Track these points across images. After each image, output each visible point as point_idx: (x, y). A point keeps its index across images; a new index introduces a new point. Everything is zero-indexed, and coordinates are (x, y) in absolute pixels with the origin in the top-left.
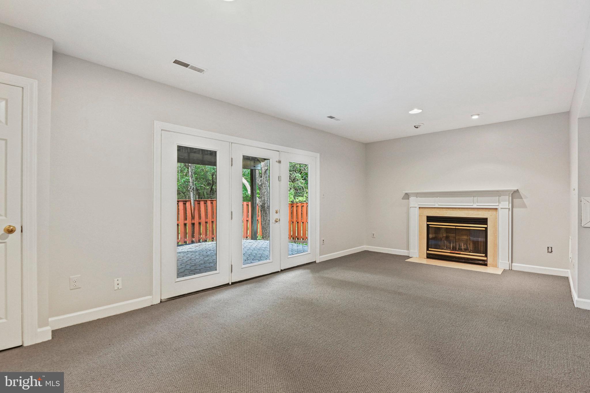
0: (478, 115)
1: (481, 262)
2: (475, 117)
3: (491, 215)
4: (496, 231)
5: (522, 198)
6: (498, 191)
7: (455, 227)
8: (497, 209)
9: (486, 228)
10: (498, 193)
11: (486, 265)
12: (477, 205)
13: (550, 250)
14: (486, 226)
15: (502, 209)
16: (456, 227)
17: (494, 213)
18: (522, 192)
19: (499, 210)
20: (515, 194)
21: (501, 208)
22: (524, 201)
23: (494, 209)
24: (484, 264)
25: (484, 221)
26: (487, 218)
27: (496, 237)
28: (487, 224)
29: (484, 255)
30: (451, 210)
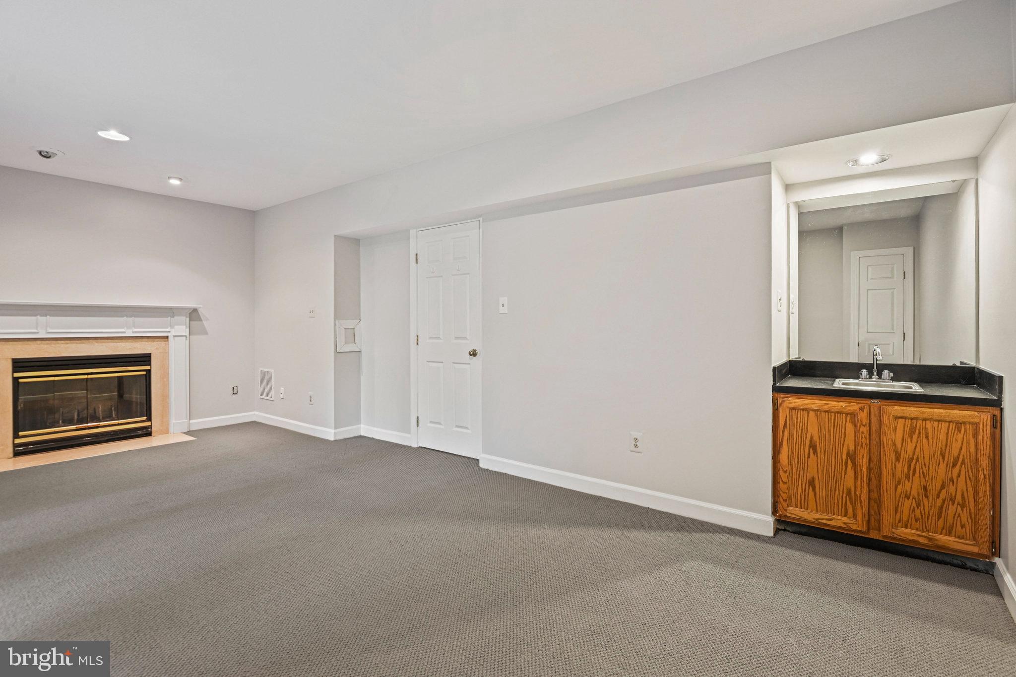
0: (181, 179)
1: (140, 432)
2: (175, 182)
3: (157, 349)
4: (165, 375)
5: (200, 320)
6: (171, 309)
7: (85, 377)
8: (167, 337)
9: (149, 372)
10: (170, 312)
11: (149, 434)
12: (133, 332)
13: (235, 391)
14: (148, 368)
15: (176, 338)
16: (90, 376)
17: (162, 344)
18: (202, 312)
19: (171, 339)
20: (194, 314)
21: (174, 336)
22: (204, 325)
23: (162, 338)
24: (146, 432)
25: (145, 359)
26: (151, 354)
27: (166, 385)
28: (150, 365)
29: (145, 418)
30: (77, 343)
